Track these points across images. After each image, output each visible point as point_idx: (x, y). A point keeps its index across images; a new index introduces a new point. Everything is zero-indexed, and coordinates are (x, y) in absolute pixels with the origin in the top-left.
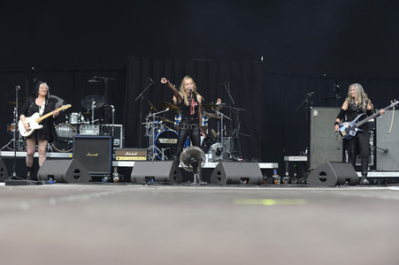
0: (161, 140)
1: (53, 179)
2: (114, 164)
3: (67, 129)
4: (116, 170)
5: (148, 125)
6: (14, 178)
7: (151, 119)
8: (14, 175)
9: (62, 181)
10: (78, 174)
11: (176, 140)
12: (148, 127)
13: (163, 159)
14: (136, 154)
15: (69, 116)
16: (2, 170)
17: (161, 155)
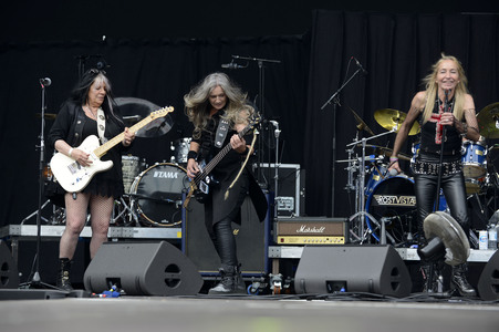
0: (381, 200)
1: (119, 287)
2: (273, 252)
3: (171, 174)
4: (276, 265)
5: (353, 164)
6: (35, 285)
7: (358, 150)
8: (36, 277)
9: (137, 290)
10: (175, 276)
11: (413, 199)
12: (351, 169)
13: (383, 241)
14: (321, 230)
15: (177, 146)
16: (5, 267)
17: (378, 232)
